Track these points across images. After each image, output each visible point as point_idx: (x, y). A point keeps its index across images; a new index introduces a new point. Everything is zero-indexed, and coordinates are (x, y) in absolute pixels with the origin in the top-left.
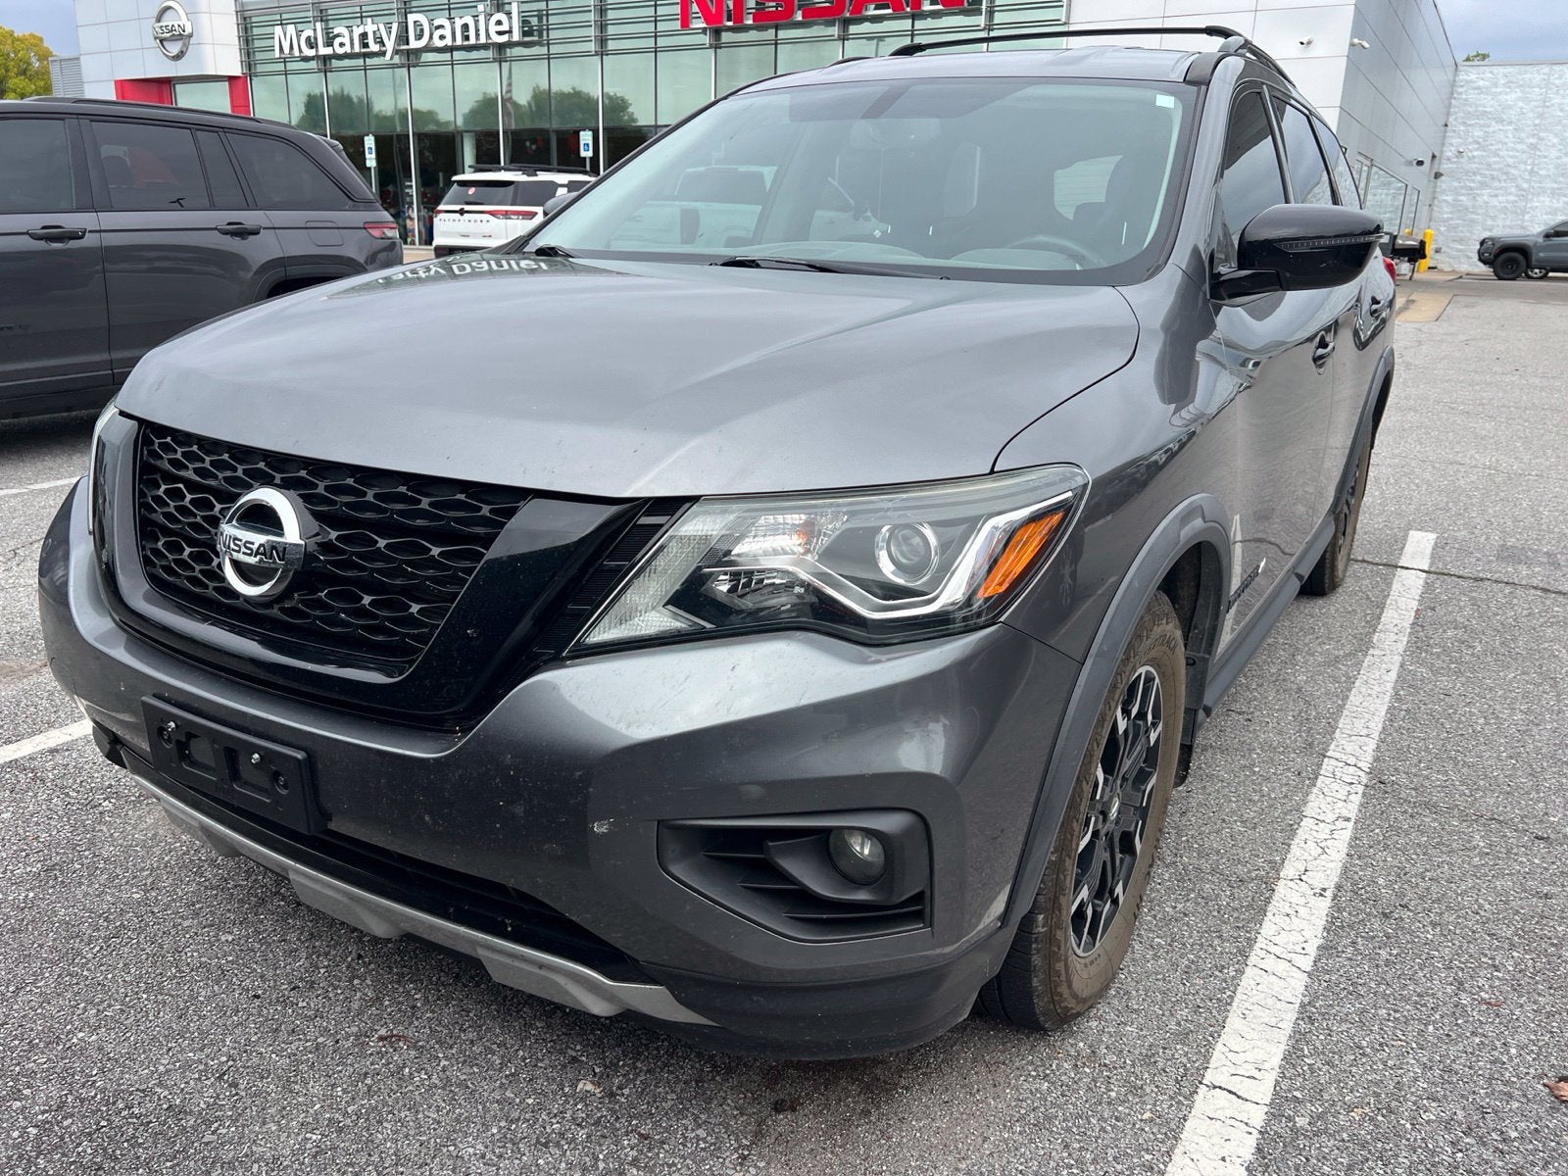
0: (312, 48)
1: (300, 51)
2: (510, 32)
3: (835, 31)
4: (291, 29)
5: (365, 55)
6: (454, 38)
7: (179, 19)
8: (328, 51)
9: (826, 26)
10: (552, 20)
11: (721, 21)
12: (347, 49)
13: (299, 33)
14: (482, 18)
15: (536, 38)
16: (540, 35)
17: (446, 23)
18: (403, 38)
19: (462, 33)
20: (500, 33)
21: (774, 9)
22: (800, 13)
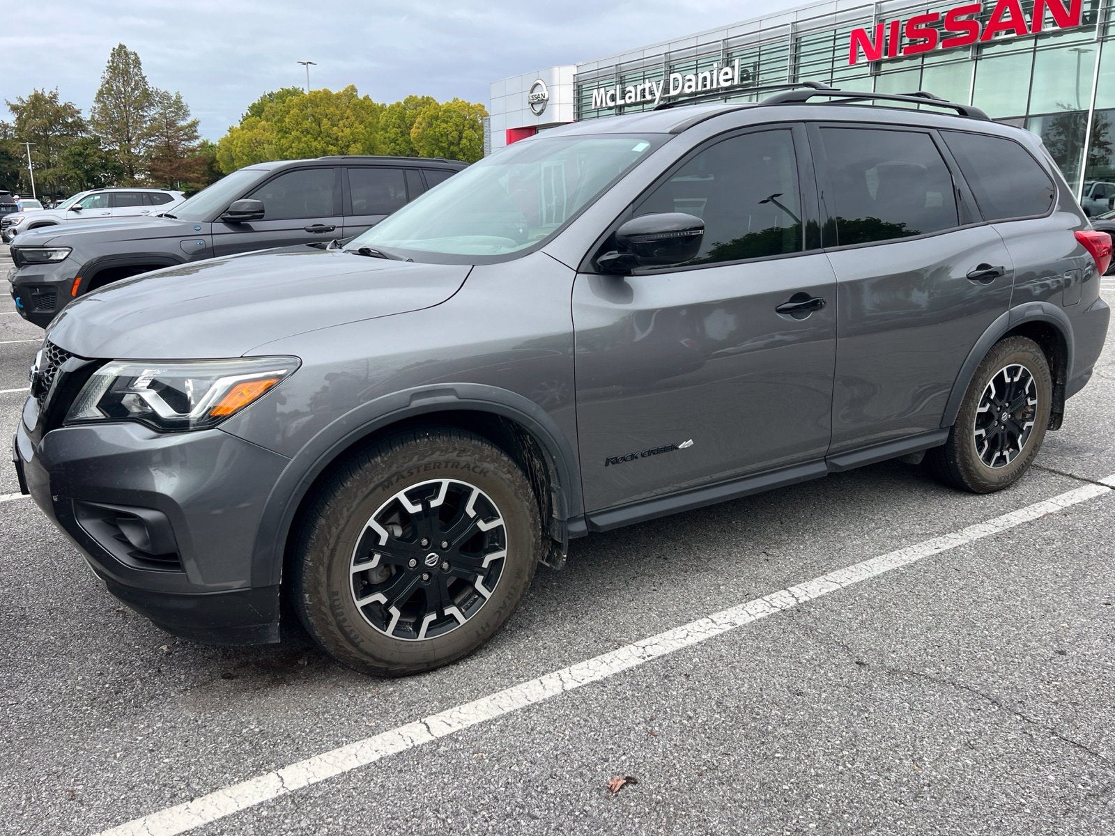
0: (613, 101)
1: (606, 104)
2: (733, 79)
3: (969, 54)
4: (602, 91)
5: (644, 103)
6: (697, 87)
7: (542, 91)
8: (622, 102)
9: (964, 51)
10: (762, 68)
11: (879, 56)
12: (633, 100)
13: (606, 92)
14: (715, 72)
15: (751, 81)
16: (754, 79)
17: (693, 77)
18: (666, 90)
19: (702, 83)
20: (726, 80)
21: (923, 43)
22: (941, 44)
